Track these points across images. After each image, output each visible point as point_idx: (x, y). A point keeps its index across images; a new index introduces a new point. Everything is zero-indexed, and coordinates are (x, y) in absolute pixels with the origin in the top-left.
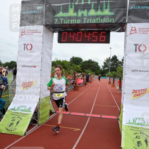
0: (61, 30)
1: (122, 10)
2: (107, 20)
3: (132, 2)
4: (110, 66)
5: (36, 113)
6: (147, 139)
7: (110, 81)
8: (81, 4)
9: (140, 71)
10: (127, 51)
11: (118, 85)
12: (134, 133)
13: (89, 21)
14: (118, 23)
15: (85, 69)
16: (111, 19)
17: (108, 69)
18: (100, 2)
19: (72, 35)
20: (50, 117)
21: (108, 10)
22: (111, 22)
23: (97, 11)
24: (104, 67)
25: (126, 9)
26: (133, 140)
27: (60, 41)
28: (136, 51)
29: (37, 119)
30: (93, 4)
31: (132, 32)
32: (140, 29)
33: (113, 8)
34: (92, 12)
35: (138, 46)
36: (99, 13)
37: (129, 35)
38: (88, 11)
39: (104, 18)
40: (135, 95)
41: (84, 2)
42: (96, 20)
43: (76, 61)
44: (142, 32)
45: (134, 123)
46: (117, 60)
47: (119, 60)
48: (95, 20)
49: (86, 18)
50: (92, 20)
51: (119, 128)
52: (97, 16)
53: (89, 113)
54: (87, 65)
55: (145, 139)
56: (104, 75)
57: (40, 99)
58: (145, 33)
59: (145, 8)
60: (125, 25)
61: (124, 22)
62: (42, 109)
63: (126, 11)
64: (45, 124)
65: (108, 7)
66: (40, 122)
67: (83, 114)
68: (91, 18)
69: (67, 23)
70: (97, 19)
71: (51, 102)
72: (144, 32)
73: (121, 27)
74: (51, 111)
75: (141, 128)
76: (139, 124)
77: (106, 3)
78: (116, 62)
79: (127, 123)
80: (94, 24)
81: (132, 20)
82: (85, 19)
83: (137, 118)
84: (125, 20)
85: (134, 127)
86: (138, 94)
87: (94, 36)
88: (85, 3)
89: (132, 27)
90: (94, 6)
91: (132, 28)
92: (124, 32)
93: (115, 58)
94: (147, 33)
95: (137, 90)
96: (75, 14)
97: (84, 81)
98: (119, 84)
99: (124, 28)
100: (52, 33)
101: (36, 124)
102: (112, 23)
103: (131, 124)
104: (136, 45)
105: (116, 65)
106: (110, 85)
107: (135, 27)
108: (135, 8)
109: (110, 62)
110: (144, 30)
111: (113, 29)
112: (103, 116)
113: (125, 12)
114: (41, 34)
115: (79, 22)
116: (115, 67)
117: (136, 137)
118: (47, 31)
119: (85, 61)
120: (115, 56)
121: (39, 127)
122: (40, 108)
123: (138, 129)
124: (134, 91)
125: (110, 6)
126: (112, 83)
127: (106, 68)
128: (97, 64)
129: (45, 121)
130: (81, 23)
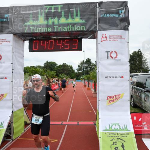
0: (32, 38)
1: (92, 18)
2: (78, 28)
3: (101, 9)
4: (84, 69)
5: (10, 127)
6: (124, 144)
7: (85, 84)
8: (51, 11)
9: (113, 77)
10: (99, 58)
12: (111, 139)
13: (60, 29)
14: (89, 31)
15: (60, 74)
16: (82, 27)
17: (83, 72)
20: (25, 129)
21: (79, 17)
22: (82, 29)
23: (68, 19)
24: (79, 70)
25: (96, 17)
26: (111, 147)
27: (31, 50)
29: (11, 134)
30: (63, 11)
31: (103, 39)
32: (111, 36)
33: (84, 16)
34: (63, 20)
35: (109, 53)
37: (100, 43)
38: (59, 19)
39: (75, 26)
40: (109, 102)
41: (54, 9)
42: (67, 28)
43: (50, 66)
44: (112, 39)
45: (111, 129)
46: (91, 63)
47: (93, 63)
48: (66, 28)
49: (57, 26)
52: (68, 24)
54: (62, 69)
55: (122, 144)
56: (79, 78)
57: (13, 112)
58: (115, 40)
59: (114, 16)
60: (96, 32)
61: (95, 30)
62: (16, 122)
63: (96, 18)
64: (19, 138)
65: (79, 14)
66: (14, 137)
67: (60, 123)
68: (62, 26)
70: (68, 27)
71: (25, 113)
72: (115, 39)
73: (92, 34)
74: (26, 122)
75: (117, 133)
76: (115, 130)
78: (90, 65)
79: (104, 130)
80: (65, 32)
81: (102, 28)
83: (113, 124)
84: (96, 27)
85: (111, 134)
86: (112, 100)
87: (66, 43)
88: (56, 10)
91: (103, 36)
92: (96, 39)
93: (88, 61)
95: (111, 96)
97: (59, 86)
98: (94, 87)
99: (95, 35)
100: (23, 41)
101: (10, 140)
102: (83, 31)
103: (108, 130)
104: (107, 52)
105: (90, 67)
106: (86, 89)
107: (105, 35)
108: (104, 16)
109: (84, 65)
110: (114, 37)
111: (84, 36)
112: (80, 123)
114: (11, 44)
115: (50, 30)
116: (89, 69)
117: (113, 143)
118: (17, 39)
119: (59, 66)
120: (88, 59)
121: (13, 142)
122: (14, 121)
123: (114, 135)
126: (87, 86)
127: (81, 71)
128: (71, 67)
129: (20, 135)
130: (52, 31)
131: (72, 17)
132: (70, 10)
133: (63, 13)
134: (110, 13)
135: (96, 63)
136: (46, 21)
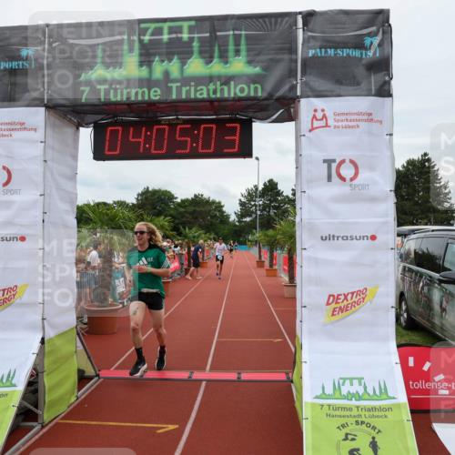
0: (101, 120)
2: (242, 90)
3: (310, 34)
4: (259, 213)
5: (33, 386)
6: (376, 440)
7: (260, 256)
9: (345, 238)
11: (284, 270)
12: (339, 424)
13: (188, 92)
14: (275, 98)
15: (185, 229)
16: (252, 86)
17: (254, 221)
18: (218, 34)
19: (137, 135)
20: (80, 393)
21: (242, 58)
22: (252, 94)
23: (211, 62)
24: (241, 216)
25: (294, 57)
27: (99, 155)
28: (329, 178)
29: (36, 407)
30: (196, 40)
31: (316, 124)
32: (338, 115)
33: (259, 53)
34: (196, 66)
35: (334, 166)
36: (217, 68)
37: (308, 134)
38: (183, 63)
39: (232, 83)
40: (334, 311)
41: (170, 33)
42: (208, 90)
43: (154, 202)
44: (344, 123)
45: (337, 395)
46: (279, 193)
47: (284, 194)
48: (205, 88)
49: (179, 84)
50: (196, 91)
51: (295, 408)
52: (211, 79)
53: (202, 368)
54: (190, 213)
55: (371, 440)
56: (242, 239)
57: (43, 341)
58: (353, 127)
59: (348, 55)
60: (294, 103)
61: (291, 95)
64: (63, 418)
66: (47, 415)
67: (184, 375)
68: (193, 84)
69: (119, 98)
70: (211, 87)
71: (79, 344)
72: (350, 124)
73: (283, 107)
74: (81, 373)
75: (358, 407)
76: (350, 397)
77: (237, 39)
78: (276, 200)
79: (317, 397)
80: (203, 101)
81: (313, 90)
82: (174, 86)
83: (345, 379)
84: (293, 88)
85: (337, 408)
86: (342, 305)
88: (174, 36)
89: (316, 111)
90: (200, 47)
93: (271, 188)
94: (358, 126)
95: (339, 295)
96: (144, 72)
98: (286, 268)
99: (292, 110)
100: (75, 129)
101: (35, 424)
102: (255, 98)
103: (329, 397)
104: (329, 162)
105: (275, 208)
106: (263, 272)
107: (323, 110)
108: (319, 55)
109: (258, 199)
110: (349, 117)
111: (259, 114)
112: (245, 376)
114: (40, 135)
115: (156, 96)
116: (272, 213)
117: (344, 437)
118: (57, 121)
119: (183, 201)
120: (271, 181)
121: (45, 430)
122: (46, 369)
123: (348, 413)
124: (331, 299)
125: (248, 45)
126: (267, 263)
127: (248, 219)
128: (219, 206)
129: (63, 409)
130: (165, 98)
131: (224, 58)
132: (216, 36)
133: (196, 44)
135: (294, 195)
136: (144, 68)
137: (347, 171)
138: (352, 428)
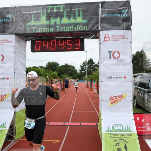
0: (34, 39)
1: (94, 18)
2: (81, 28)
3: (103, 9)
4: (87, 69)
5: (12, 127)
7: (87, 84)
8: (54, 12)
9: (116, 78)
10: (102, 58)
11: (95, 88)
12: (114, 140)
13: (63, 29)
14: (92, 31)
16: (84, 27)
17: (85, 72)
18: (73, 9)
19: (46, 43)
21: (81, 17)
22: (84, 30)
23: (70, 19)
24: (81, 71)
25: (98, 17)
26: (114, 148)
27: (33, 50)
28: (110, 58)
29: (13, 135)
31: (106, 39)
32: (113, 36)
33: (86, 16)
34: (65, 20)
35: (112, 53)
36: (72, 21)
37: (103, 43)
38: (61, 19)
39: (77, 26)
40: (112, 102)
41: (56, 9)
42: (69, 28)
43: (52, 66)
44: (115, 39)
45: (113, 130)
46: (93, 63)
47: (95, 63)
48: (68, 28)
49: (59, 26)
50: (65, 29)
51: (99, 134)
52: (70, 24)
53: (68, 121)
54: (64, 70)
55: (125, 145)
56: (81, 78)
57: (15, 113)
58: (118, 40)
59: (116, 16)
60: (98, 32)
61: (97, 30)
64: (22, 138)
65: (81, 14)
66: (17, 137)
67: (62, 124)
68: (64, 26)
70: (70, 27)
72: (117, 39)
73: (94, 34)
75: (120, 134)
76: (117, 130)
78: (93, 65)
79: (106, 131)
80: (68, 32)
82: (58, 27)
83: (116, 125)
84: (98, 27)
85: (113, 135)
86: (115, 100)
87: (68, 44)
89: (105, 35)
90: (66, 14)
92: (98, 39)
93: (91, 61)
96: (48, 22)
98: (96, 88)
99: (98, 35)
100: (25, 42)
101: (13, 140)
102: (85, 31)
103: (110, 131)
104: (110, 52)
105: (92, 68)
106: (88, 89)
107: (108, 35)
108: (107, 16)
109: (86, 65)
110: (117, 37)
111: (87, 36)
112: (82, 124)
113: (98, 19)
114: (13, 44)
116: (91, 70)
117: (115, 144)
119: (62, 66)
120: (91, 59)
121: (16, 142)
123: (117, 136)
124: (111, 98)
125: (82, 13)
126: (90, 86)
127: (83, 72)
128: (74, 68)
129: (22, 135)
131: (75, 17)
132: (72, 10)
133: (65, 13)
134: (113, 13)
135: (98, 63)
136: (48, 21)
137: (116, 55)
138: (118, 141)
